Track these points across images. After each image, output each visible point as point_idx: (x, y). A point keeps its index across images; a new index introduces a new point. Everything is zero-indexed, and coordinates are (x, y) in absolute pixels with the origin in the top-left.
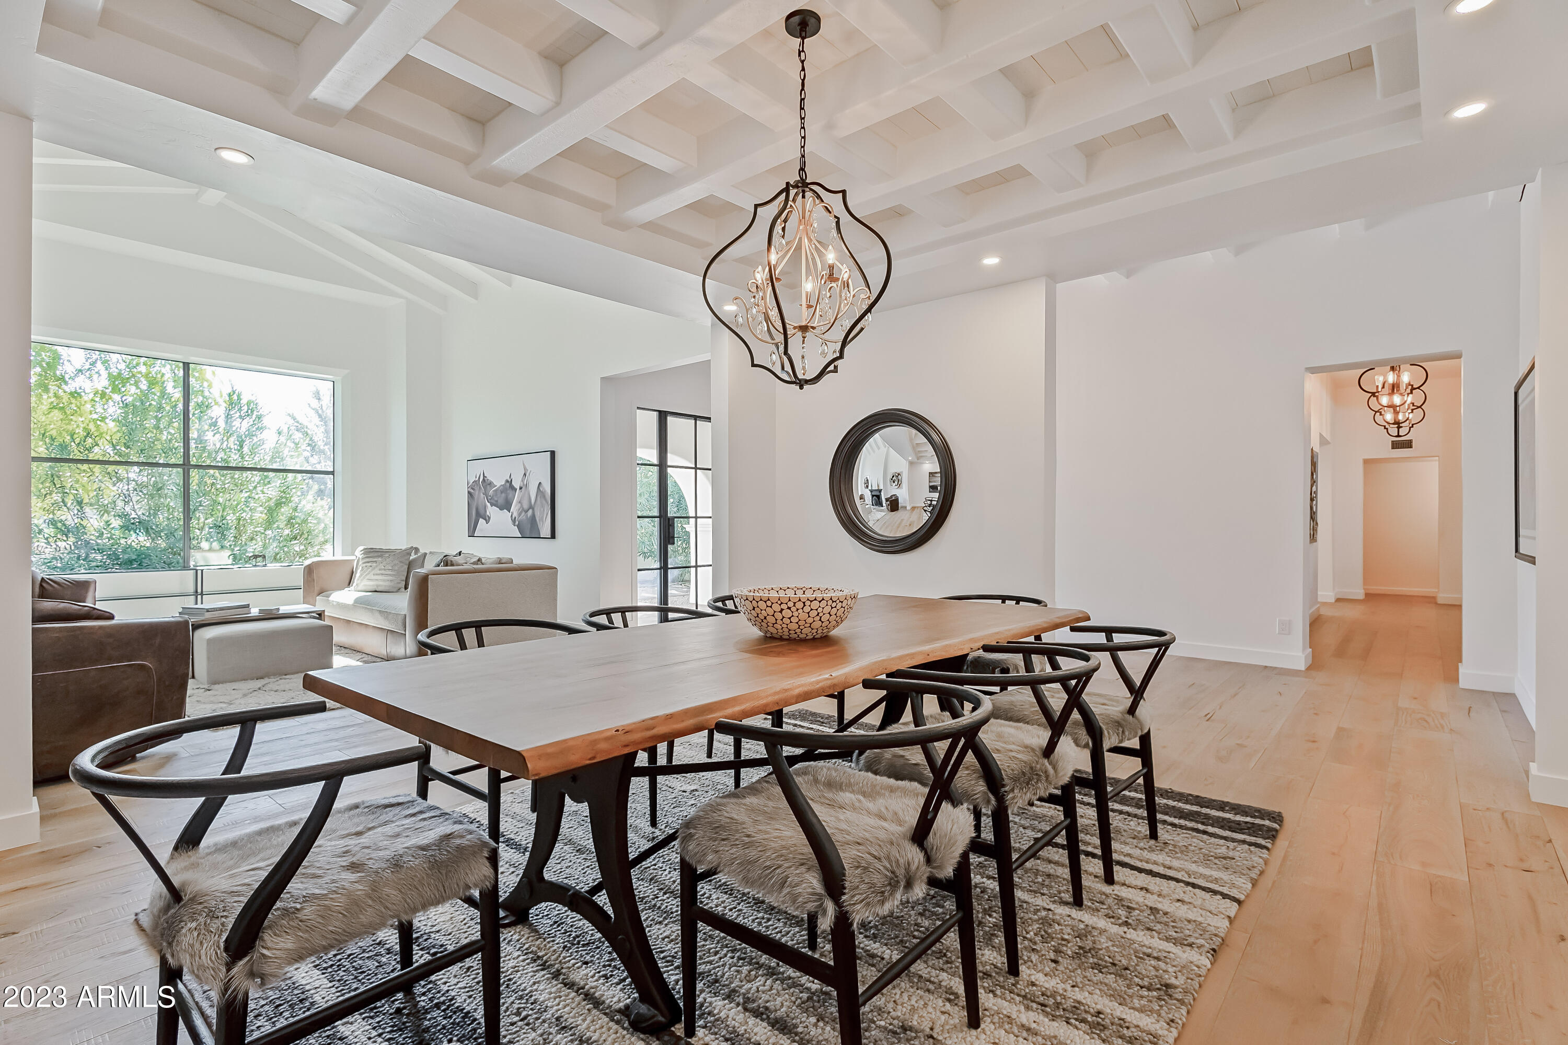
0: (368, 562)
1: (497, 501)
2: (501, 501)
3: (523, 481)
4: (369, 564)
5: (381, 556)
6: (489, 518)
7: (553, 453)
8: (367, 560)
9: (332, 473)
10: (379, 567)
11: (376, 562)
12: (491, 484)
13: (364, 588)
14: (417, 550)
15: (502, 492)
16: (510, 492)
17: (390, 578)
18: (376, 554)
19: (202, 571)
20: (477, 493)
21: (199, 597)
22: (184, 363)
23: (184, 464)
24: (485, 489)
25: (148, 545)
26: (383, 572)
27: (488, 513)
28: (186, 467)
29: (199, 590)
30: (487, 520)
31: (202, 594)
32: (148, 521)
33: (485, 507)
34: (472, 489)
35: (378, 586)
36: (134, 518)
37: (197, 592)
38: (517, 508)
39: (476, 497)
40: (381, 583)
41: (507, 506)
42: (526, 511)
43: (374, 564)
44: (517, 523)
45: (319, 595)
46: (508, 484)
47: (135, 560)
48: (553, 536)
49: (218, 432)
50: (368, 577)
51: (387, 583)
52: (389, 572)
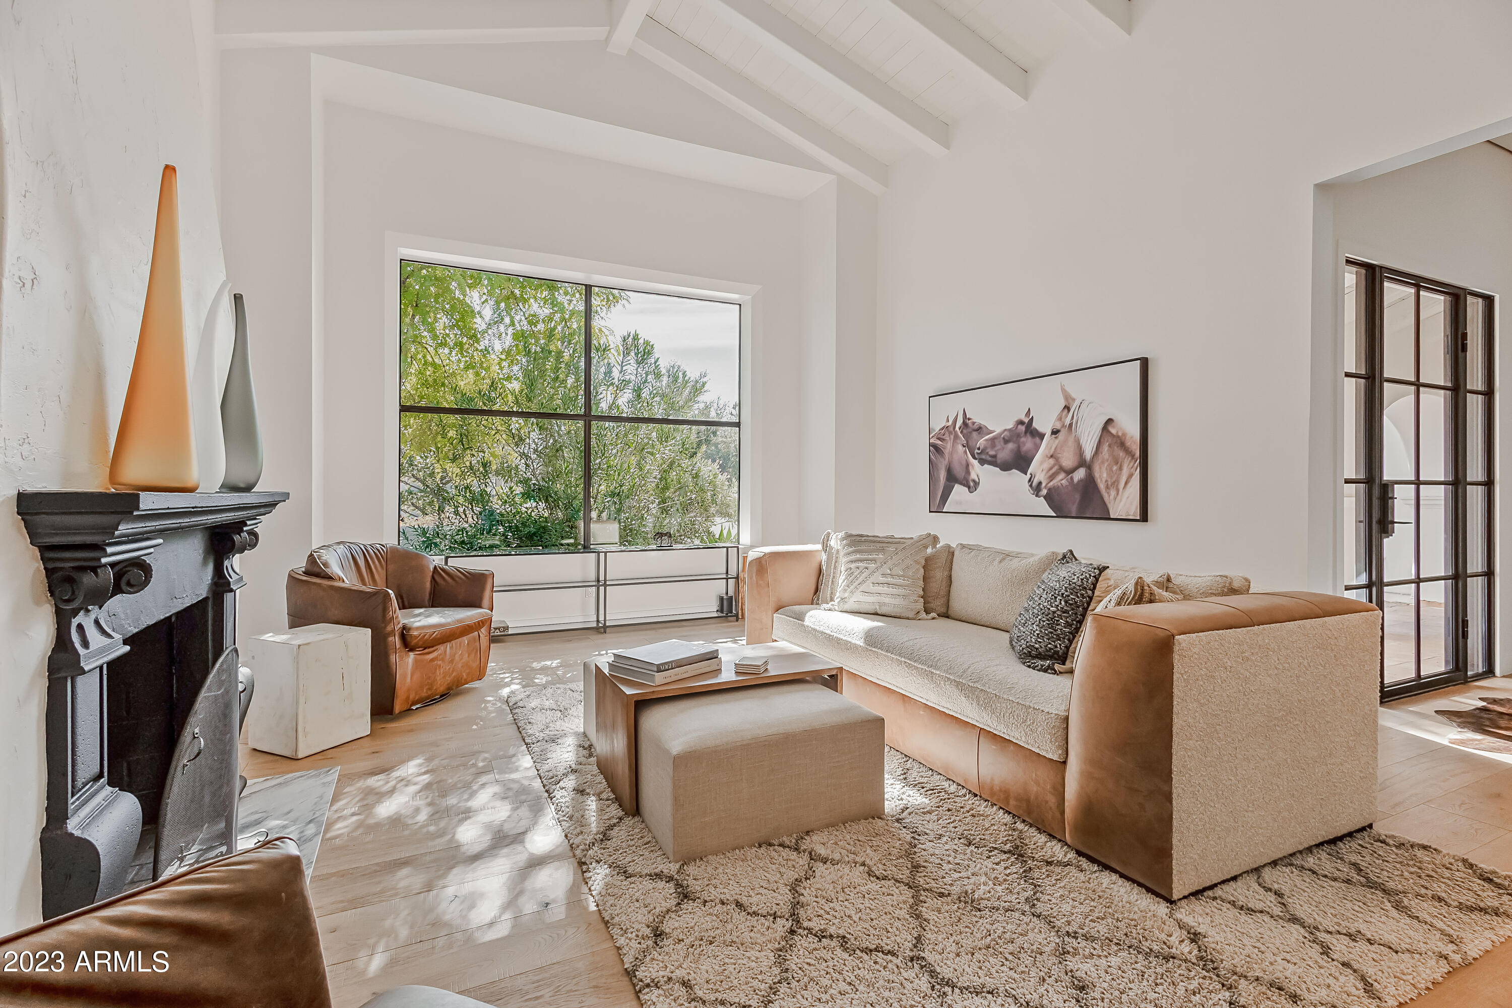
0: (861, 561)
1: (995, 456)
2: (1006, 452)
3: (1060, 419)
4: (861, 564)
5: (882, 550)
6: (976, 484)
7: (1145, 363)
8: (853, 557)
9: (738, 425)
10: (881, 571)
11: (875, 560)
12: (980, 429)
13: (855, 607)
14: (935, 539)
15: (1006, 441)
16: (1028, 443)
17: (901, 591)
18: (872, 547)
19: (606, 553)
20: (949, 446)
21: (602, 589)
22: (586, 285)
23: (585, 415)
24: (967, 437)
25: (546, 515)
26: (890, 580)
27: (973, 476)
28: (587, 419)
29: (602, 578)
30: (972, 486)
31: (605, 585)
32: (548, 487)
33: (967, 465)
34: (939, 439)
35: (881, 604)
36: (534, 484)
37: (598, 581)
38: (1046, 466)
39: (947, 452)
40: (887, 600)
41: (1021, 462)
42: (1069, 472)
43: (873, 566)
44: (1044, 492)
45: (777, 609)
46: (1022, 428)
47: (534, 534)
48: (1144, 517)
49: (612, 384)
50: (862, 588)
51: (898, 601)
52: (900, 581)
